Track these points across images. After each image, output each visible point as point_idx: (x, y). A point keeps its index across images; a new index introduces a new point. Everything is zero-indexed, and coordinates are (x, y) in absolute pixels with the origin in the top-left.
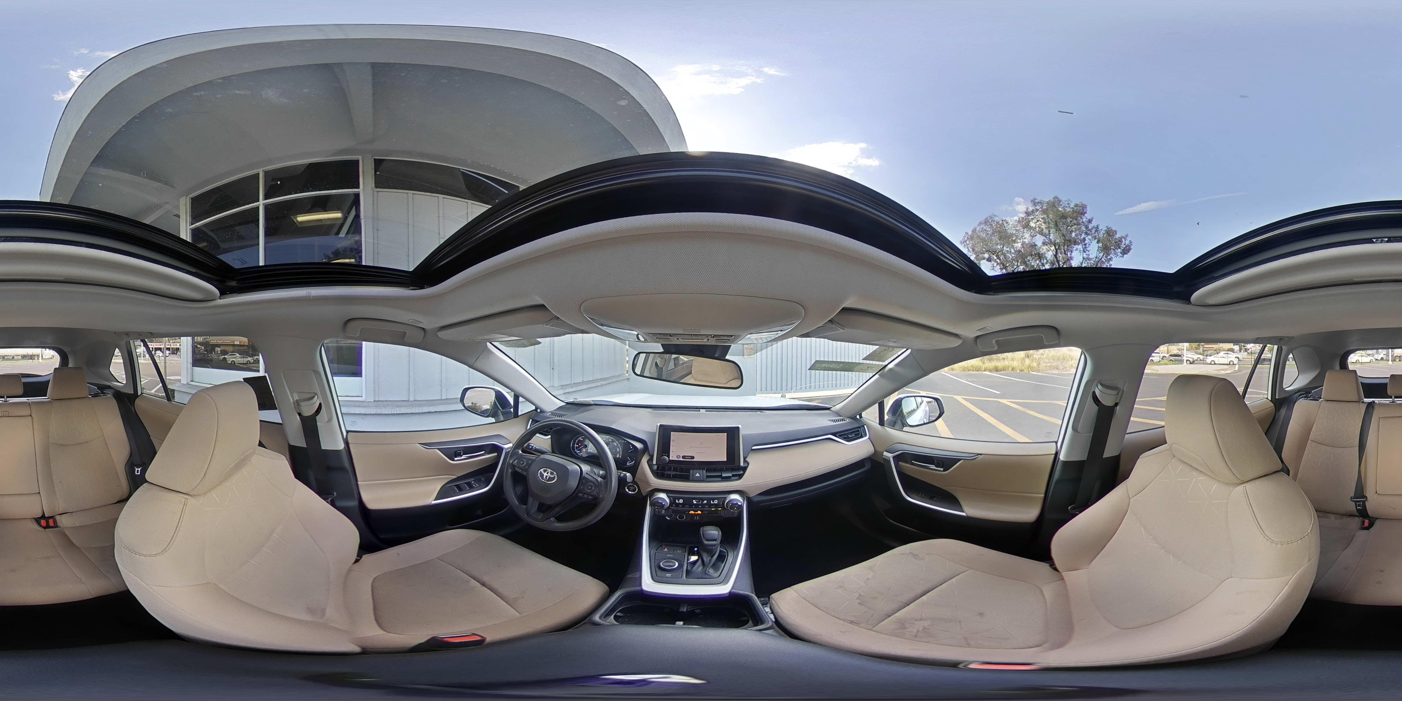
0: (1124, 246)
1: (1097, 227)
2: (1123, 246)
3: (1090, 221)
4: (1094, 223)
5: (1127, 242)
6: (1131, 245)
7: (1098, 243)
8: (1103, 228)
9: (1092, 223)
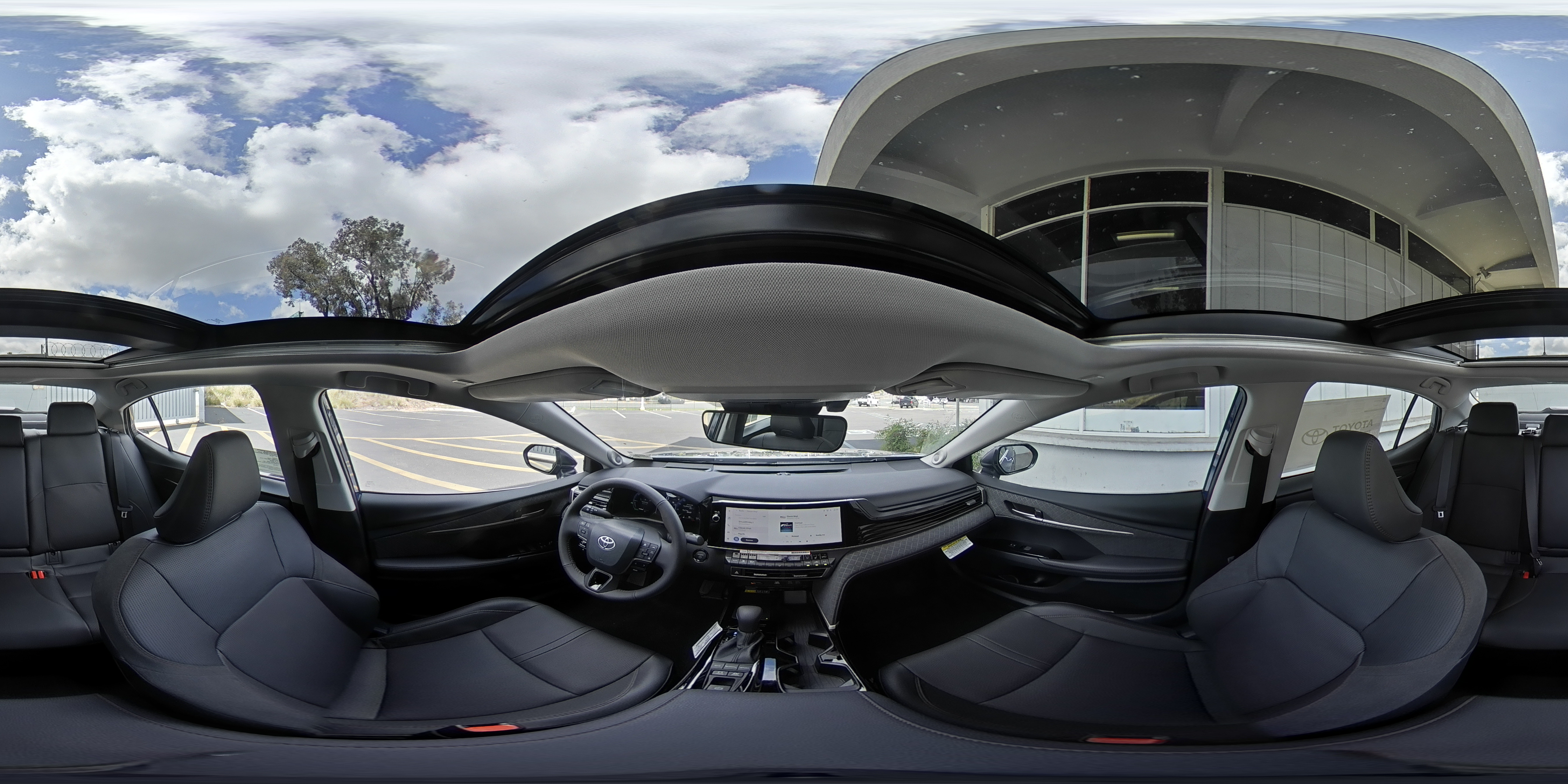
0: (446, 271)
1: (415, 250)
2: (444, 271)
3: (407, 243)
4: (412, 245)
5: (450, 267)
6: (453, 269)
7: (416, 267)
8: (422, 251)
9: (408, 246)
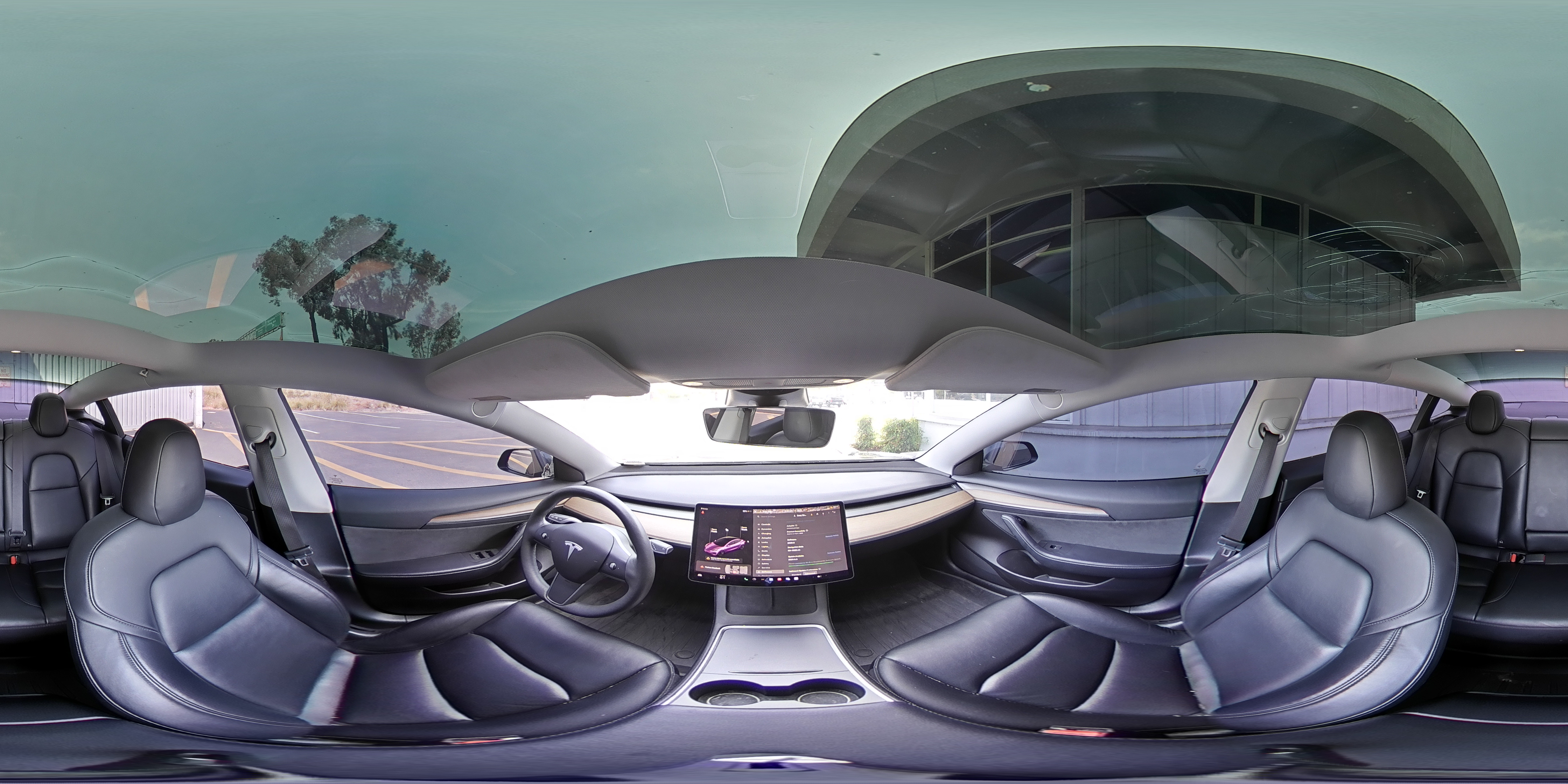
1: (409, 251)
2: (440, 273)
3: (400, 243)
4: (405, 246)
5: (445, 268)
6: (450, 271)
7: (410, 268)
8: (417, 252)
9: (402, 246)
